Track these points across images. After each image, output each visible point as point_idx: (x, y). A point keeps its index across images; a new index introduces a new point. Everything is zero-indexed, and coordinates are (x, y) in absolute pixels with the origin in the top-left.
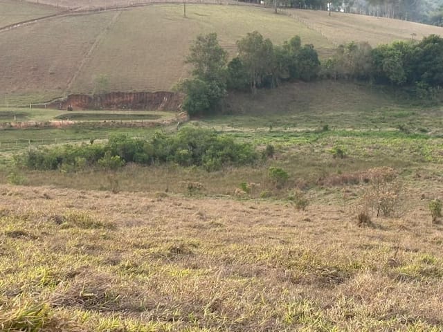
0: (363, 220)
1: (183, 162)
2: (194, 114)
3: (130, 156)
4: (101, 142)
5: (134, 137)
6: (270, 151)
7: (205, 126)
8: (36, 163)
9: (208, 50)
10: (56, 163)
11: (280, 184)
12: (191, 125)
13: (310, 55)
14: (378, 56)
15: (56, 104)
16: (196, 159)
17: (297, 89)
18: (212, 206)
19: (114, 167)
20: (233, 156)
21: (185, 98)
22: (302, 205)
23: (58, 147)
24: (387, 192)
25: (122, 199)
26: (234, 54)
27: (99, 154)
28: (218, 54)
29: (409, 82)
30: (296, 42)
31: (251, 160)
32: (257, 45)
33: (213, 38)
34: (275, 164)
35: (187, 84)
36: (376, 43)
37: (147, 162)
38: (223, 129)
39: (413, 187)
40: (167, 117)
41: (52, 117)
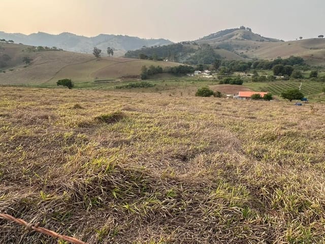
0: (170, 95)
1: (141, 87)
2: (142, 79)
3: (132, 86)
4: (128, 84)
5: (133, 83)
6: (155, 85)
7: (145, 81)
8: (117, 88)
9: (144, 68)
10: (121, 88)
11: (157, 90)
12: (142, 81)
13: (161, 68)
14: (172, 68)
15: (120, 78)
16: (143, 87)
17: (160, 74)
18: (146, 94)
19: (130, 88)
20: (149, 86)
21: (141, 76)
22: (160, 93)
23: (121, 85)
24: (174, 91)
25: (132, 93)
26: (148, 69)
27: (128, 86)
28: (146, 69)
29: (177, 73)
30: (159, 67)
31: (152, 86)
32: (152, 67)
33: (145, 66)
34: (156, 87)
35: (141, 74)
36: (172, 66)
37: (135, 87)
38: (147, 81)
39: (178, 90)
40: (138, 80)
41: (119, 80)
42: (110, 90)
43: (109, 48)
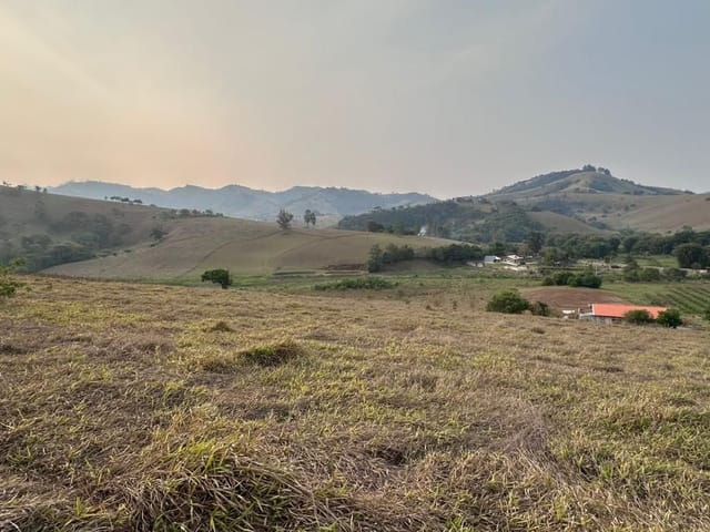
0: (428, 308)
1: (367, 288)
2: (371, 272)
3: (350, 286)
4: (339, 281)
5: (351, 279)
6: (397, 284)
7: (376, 276)
8: (317, 288)
9: (376, 250)
10: (324, 288)
11: (401, 294)
12: (370, 275)
13: (411, 251)
14: (434, 251)
15: (326, 269)
16: (372, 287)
17: (408, 262)
18: (376, 303)
19: (344, 290)
20: (384, 286)
21: (368, 266)
22: (408, 303)
23: (325, 283)
24: (437, 298)
25: (345, 301)
26: (384, 251)
27: (339, 285)
28: (380, 250)
29: (446, 259)
30: (406, 247)
31: (390, 287)
32: (392, 248)
33: (377, 246)
34: (399, 288)
35: (369, 262)
36: (433, 246)
37: (355, 288)
38: (381, 276)
39: (447, 297)
40: (362, 272)
41: (323, 273)
42: (301, 292)
43: (308, 211)
